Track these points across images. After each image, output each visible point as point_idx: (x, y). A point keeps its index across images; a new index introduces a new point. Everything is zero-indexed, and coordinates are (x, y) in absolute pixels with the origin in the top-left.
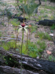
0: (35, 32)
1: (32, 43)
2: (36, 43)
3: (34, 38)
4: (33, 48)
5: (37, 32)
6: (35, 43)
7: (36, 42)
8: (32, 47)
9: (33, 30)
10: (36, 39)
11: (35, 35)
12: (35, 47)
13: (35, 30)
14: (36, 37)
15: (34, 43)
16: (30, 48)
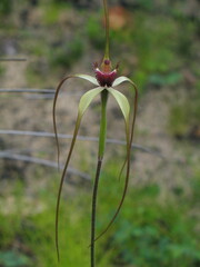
0: (173, 79)
1: (149, 190)
2: (188, 190)
3: (166, 146)
4: (155, 242)
5: (188, 85)
6: (178, 191)
7: (180, 181)
8: (152, 231)
9: (151, 65)
10: (179, 154)
11: (175, 112)
12: (180, 227)
13: (172, 59)
14: (185, 129)
15: (164, 196)
16: (133, 238)
